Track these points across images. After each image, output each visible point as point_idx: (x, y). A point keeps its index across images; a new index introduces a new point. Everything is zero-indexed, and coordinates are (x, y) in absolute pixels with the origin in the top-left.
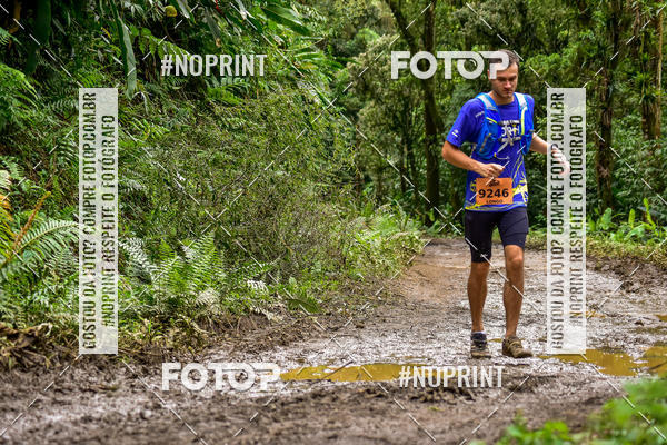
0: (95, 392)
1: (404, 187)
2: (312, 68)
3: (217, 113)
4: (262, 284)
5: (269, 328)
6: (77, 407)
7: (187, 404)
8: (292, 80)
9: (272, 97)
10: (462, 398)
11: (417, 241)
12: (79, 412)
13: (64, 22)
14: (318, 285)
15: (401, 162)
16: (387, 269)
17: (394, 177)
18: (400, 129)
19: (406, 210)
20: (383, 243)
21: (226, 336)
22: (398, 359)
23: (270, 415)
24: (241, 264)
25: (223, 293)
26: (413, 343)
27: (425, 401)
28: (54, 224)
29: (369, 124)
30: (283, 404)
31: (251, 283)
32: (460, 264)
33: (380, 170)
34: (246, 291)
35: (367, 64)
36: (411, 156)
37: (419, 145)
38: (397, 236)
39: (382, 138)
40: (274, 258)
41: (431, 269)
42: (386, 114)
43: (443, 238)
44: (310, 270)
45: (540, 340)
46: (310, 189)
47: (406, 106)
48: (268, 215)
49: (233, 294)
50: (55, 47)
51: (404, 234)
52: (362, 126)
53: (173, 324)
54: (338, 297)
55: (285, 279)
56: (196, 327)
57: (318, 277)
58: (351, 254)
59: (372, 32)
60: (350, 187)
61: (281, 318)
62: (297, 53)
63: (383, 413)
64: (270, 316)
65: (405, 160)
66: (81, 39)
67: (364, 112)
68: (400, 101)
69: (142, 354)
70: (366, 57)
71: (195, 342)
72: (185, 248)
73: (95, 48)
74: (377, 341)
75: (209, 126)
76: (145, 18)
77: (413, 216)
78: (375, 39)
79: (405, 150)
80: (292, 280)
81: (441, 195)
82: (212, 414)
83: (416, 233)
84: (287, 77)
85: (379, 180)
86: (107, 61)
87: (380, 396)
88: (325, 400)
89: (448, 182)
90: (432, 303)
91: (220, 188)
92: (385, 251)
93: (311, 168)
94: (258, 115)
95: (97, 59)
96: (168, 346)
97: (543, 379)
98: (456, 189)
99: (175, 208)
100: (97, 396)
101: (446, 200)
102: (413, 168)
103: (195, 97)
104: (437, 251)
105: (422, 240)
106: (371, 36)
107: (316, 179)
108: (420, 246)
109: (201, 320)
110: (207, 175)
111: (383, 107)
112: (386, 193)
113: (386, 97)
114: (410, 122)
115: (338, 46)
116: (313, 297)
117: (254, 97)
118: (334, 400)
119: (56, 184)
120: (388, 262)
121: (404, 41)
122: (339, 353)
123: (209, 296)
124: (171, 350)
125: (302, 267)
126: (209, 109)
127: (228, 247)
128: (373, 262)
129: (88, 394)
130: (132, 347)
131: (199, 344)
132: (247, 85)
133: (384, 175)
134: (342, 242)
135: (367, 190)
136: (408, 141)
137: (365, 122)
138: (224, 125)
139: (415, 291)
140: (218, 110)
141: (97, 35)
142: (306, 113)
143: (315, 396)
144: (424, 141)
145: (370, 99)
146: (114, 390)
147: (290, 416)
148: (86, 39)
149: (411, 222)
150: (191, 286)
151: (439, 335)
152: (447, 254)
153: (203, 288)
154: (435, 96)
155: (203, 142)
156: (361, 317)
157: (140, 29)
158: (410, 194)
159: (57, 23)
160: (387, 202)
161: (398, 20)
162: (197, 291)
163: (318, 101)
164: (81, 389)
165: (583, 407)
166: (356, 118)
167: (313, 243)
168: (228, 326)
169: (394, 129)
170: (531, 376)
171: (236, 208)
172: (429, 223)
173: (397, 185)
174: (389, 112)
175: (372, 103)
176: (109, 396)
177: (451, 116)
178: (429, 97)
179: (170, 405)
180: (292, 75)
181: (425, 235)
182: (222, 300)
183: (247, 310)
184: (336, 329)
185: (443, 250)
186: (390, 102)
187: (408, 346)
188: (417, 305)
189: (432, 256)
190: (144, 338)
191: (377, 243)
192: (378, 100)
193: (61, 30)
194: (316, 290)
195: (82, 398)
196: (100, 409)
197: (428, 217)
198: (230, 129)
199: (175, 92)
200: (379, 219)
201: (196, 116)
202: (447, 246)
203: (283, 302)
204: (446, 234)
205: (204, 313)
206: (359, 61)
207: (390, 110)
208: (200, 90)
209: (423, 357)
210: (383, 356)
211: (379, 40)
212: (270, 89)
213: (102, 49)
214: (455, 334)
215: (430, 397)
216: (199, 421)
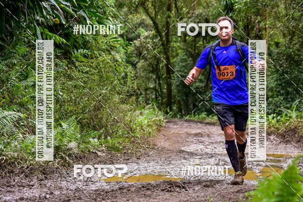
0: (24, 187)
1: (156, 98)
2: (118, 46)
3: (77, 65)
4: (96, 140)
5: (99, 159)
6: (17, 194)
7: (64, 192)
8: (109, 51)
9: (100, 59)
10: (183, 190)
11: (162, 121)
12: (17, 196)
13: (10, 25)
14: (120, 140)
15: (155, 87)
16: (150, 133)
17: (152, 93)
18: (155, 72)
19: (158, 107)
20: (148, 122)
21: (80, 162)
22: (155, 173)
23: (101, 197)
24: (87, 131)
25: (79, 143)
26: (161, 166)
27: (168, 191)
28: (6, 113)
29: (142, 70)
30: (106, 192)
31: (91, 139)
32: (181, 131)
33: (146, 90)
34: (89, 142)
35: (141, 44)
36: (159, 84)
37: (163, 79)
38: (154, 119)
39: (147, 76)
40: (101, 128)
41: (169, 133)
42: (149, 65)
43: (173, 120)
44: (116, 134)
45: (216, 165)
46: (116, 98)
47: (157, 62)
48: (99, 109)
49: (83, 144)
50: (6, 36)
51: (157, 118)
52: (138, 71)
53: (57, 157)
54: (129, 145)
55: (106, 137)
56: (67, 158)
57: (120, 137)
58: (134, 127)
59: (143, 30)
60: (134, 98)
61: (104, 154)
62: (111, 39)
63: (150, 196)
64: (99, 154)
65: (157, 86)
66: (18, 32)
67: (139, 65)
68: (155, 60)
69: (44, 170)
70: (140, 41)
71: (67, 165)
72: (63, 124)
73: (24, 37)
74: (146, 165)
75: (73, 71)
76: (46, 24)
77: (160, 110)
78: (144, 33)
79: (157, 81)
80: (109, 138)
81: (173, 101)
82: (76, 197)
83: (162, 118)
84: (107, 50)
85: (146, 94)
86: (29, 42)
87: (148, 189)
88: (124, 191)
89: (176, 95)
90: (169, 148)
91: (77, 98)
92: (149, 126)
93: (117, 89)
94: (94, 66)
95: (25, 42)
96: (55, 167)
97: (218, 182)
98: (179, 98)
99: (58, 106)
100: (25, 189)
101: (174, 103)
102: (161, 89)
103: (67, 58)
104: (171, 125)
105: (165, 121)
106: (143, 32)
107: (119, 94)
108: (164, 123)
109: (69, 155)
110: (72, 92)
111: (148, 62)
112: (148, 100)
113: (149, 58)
114: (159, 69)
115: (128, 35)
116: (118, 145)
117: (92, 58)
118: (128, 191)
119: (6, 96)
120: (150, 130)
121: (157, 34)
122: (130, 170)
123: (73, 145)
124: (57, 168)
125: (113, 132)
126: (73, 63)
127: (81, 123)
128: (144, 130)
129: (21, 188)
130: (40, 167)
131: (69, 166)
132: (89, 53)
133: (148, 92)
134: (131, 121)
135: (141, 98)
136: (159, 78)
137: (140, 69)
138: (79, 70)
139: (162, 143)
140: (77, 64)
141: (25, 31)
142: (115, 65)
143: (120, 189)
144: (165, 77)
145: (142, 59)
146: (32, 186)
147: (110, 198)
148: (20, 33)
149: (160, 112)
150: (65, 141)
151: (173, 162)
152: (175, 126)
153: (70, 141)
154: (170, 58)
155: (70, 78)
156: (139, 154)
157: (43, 29)
158: (159, 100)
159: (7, 26)
160: (150, 104)
161: (154, 25)
162: (68, 143)
163: (120, 60)
164: (18, 185)
165: (235, 194)
166: (136, 67)
167: (118, 122)
168: (81, 158)
169: (152, 72)
170: (213, 180)
171: (85, 107)
172: (167, 113)
173: (153, 97)
174: (150, 65)
175: (143, 61)
176: (31, 189)
177: (177, 67)
178: (168, 59)
179: (57, 193)
180: (109, 48)
181: (166, 118)
182: (79, 147)
183: (89, 151)
184: (128, 160)
185: (174, 125)
186: (150, 60)
187: (159, 167)
188: (163, 149)
189: (168, 127)
190: (45, 163)
191: (146, 122)
192: (146, 59)
193: (9, 29)
194: (119, 143)
195: (19, 189)
196: (27, 194)
197: (167, 111)
198: (82, 72)
199: (58, 56)
200: (147, 111)
201: (67, 66)
202: (175, 123)
203: (105, 147)
204: (175, 118)
205: (71, 152)
206: (137, 43)
207: (151, 64)
208: (69, 55)
209: (166, 172)
210: (149, 171)
211: (146, 34)
212: (99, 55)
213: (27, 38)
214: (179, 162)
215: (170, 189)
216: (70, 200)
